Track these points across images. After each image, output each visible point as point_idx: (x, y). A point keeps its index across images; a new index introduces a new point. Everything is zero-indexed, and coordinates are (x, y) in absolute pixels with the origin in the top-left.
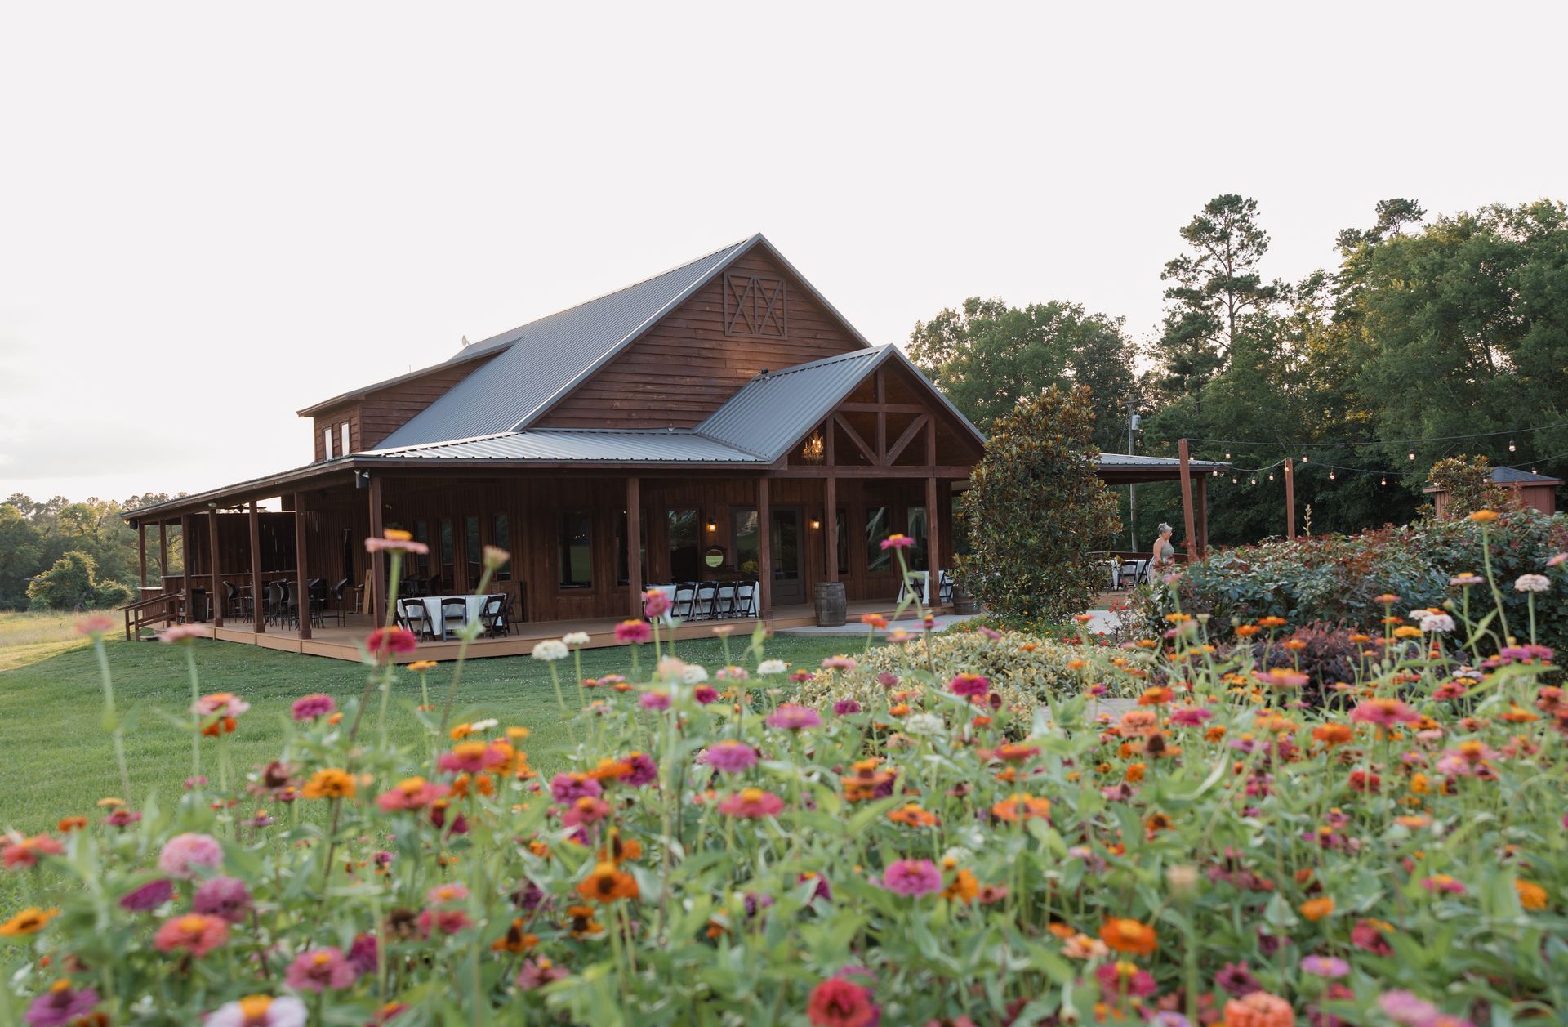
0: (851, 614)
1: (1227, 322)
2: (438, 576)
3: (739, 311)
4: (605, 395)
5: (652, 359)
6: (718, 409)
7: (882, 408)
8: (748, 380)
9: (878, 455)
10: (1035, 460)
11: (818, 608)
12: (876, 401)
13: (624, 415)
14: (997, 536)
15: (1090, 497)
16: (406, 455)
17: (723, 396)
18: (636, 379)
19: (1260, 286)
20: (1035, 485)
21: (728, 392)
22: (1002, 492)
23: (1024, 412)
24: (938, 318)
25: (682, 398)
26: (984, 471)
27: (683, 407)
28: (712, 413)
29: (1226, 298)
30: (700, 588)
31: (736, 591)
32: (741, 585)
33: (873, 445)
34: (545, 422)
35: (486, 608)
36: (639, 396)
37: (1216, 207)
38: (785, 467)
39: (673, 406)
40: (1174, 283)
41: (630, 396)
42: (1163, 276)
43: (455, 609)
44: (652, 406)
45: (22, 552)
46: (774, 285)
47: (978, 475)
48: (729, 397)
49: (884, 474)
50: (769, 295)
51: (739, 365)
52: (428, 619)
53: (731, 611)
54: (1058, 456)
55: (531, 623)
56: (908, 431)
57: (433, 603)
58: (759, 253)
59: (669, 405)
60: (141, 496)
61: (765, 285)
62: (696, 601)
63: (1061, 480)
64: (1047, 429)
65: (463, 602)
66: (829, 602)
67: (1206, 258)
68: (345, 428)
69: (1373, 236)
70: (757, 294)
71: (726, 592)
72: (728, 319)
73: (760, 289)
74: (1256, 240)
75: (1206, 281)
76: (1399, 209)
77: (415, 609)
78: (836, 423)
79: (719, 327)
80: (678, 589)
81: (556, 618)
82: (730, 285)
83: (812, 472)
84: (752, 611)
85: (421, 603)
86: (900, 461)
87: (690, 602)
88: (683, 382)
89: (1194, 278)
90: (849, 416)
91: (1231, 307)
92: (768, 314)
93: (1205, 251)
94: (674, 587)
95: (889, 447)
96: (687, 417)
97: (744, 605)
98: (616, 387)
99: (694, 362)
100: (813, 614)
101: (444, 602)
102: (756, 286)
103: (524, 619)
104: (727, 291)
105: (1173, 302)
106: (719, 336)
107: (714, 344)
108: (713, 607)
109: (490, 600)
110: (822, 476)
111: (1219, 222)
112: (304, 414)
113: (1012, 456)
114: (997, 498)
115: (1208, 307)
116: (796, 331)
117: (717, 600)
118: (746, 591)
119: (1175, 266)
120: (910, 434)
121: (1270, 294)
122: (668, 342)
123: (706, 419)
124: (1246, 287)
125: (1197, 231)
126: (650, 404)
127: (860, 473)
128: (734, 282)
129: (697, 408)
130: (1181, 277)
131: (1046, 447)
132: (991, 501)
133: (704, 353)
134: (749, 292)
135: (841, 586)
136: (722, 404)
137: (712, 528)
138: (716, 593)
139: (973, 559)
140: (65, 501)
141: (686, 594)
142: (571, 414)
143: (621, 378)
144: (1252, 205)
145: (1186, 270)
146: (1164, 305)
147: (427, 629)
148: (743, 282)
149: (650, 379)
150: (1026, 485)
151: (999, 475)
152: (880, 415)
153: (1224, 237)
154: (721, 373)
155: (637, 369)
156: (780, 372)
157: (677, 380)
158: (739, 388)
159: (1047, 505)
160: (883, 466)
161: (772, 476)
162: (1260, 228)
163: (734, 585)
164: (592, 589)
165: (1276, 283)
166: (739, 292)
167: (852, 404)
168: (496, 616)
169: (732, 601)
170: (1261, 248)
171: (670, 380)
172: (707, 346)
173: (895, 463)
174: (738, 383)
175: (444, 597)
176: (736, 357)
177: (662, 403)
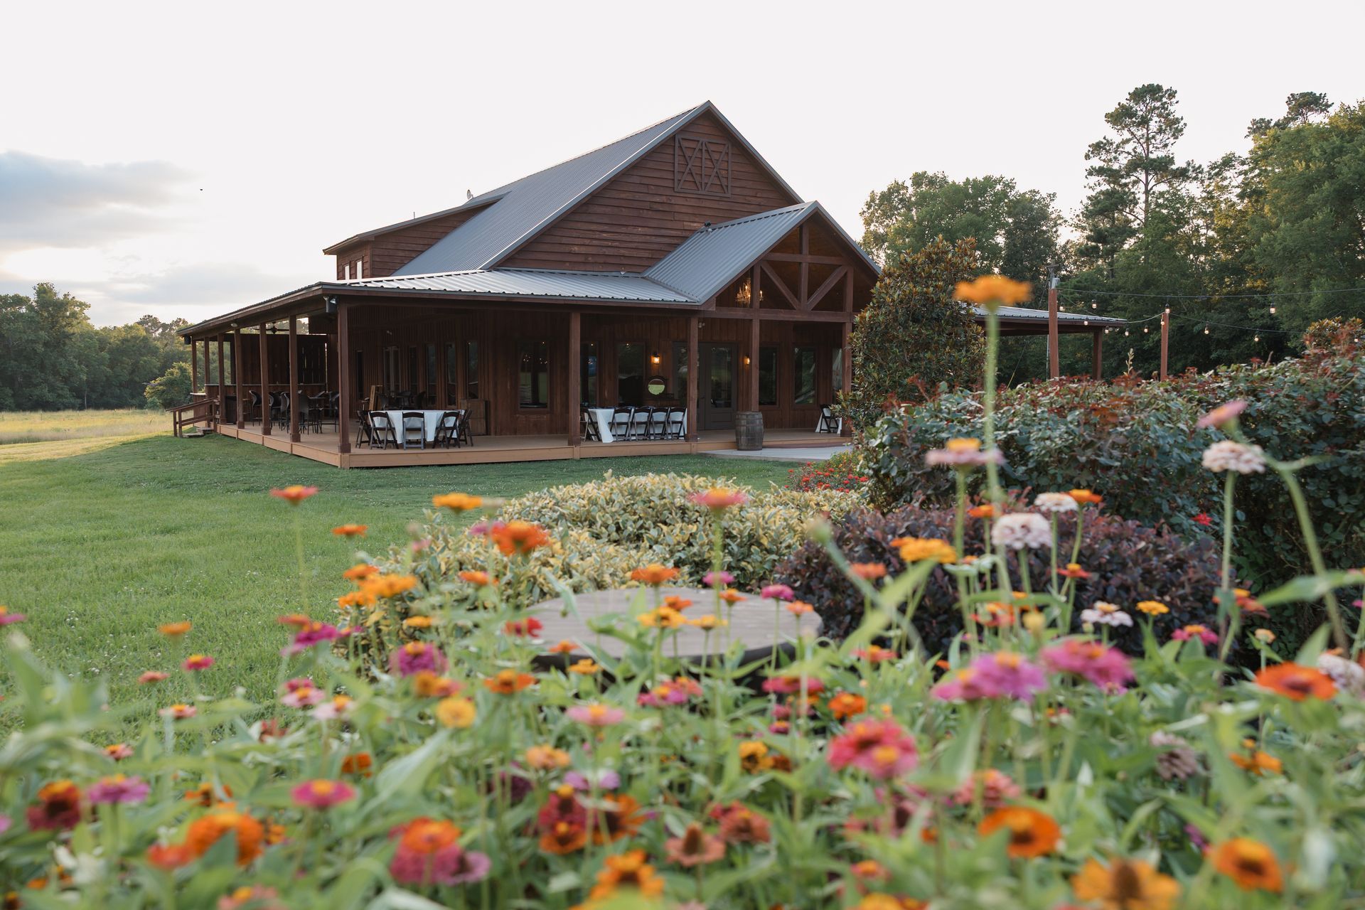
0: (767, 440)
1: (1142, 197)
2: (424, 393)
3: (687, 171)
4: (564, 240)
5: (608, 210)
6: (665, 256)
7: (806, 259)
8: (692, 231)
9: (799, 300)
10: (915, 305)
11: (738, 434)
12: (801, 253)
13: (581, 259)
14: (876, 375)
15: (968, 342)
16: (369, 285)
17: (670, 245)
18: (594, 227)
19: (1174, 167)
20: (914, 328)
21: (675, 241)
22: (885, 333)
23: (909, 260)
24: (889, 189)
25: (633, 245)
26: (867, 314)
27: (635, 253)
28: (660, 259)
29: (1143, 177)
30: (635, 412)
31: (668, 416)
32: (672, 411)
33: (796, 292)
34: (509, 263)
35: (442, 422)
36: (595, 242)
37: (1138, 95)
38: (713, 308)
39: (626, 253)
40: (1096, 162)
41: (587, 242)
42: (1087, 157)
43: (415, 422)
44: (607, 251)
45: (145, 362)
46: (720, 148)
47: (861, 318)
48: (676, 246)
49: (805, 318)
50: (715, 156)
51: (686, 218)
52: (392, 430)
53: (664, 434)
54: (937, 302)
55: (493, 436)
56: (828, 281)
57: (396, 416)
58: (708, 118)
59: (622, 251)
61: (712, 148)
62: (632, 423)
63: (940, 326)
64: (929, 276)
65: (422, 416)
66: (748, 429)
67: (1128, 141)
68: (359, 264)
69: (1282, 125)
70: (705, 155)
71: (660, 416)
72: (677, 176)
73: (707, 151)
74: (1173, 126)
75: (1125, 162)
76: (1307, 102)
77: (382, 421)
78: (762, 271)
79: (669, 184)
80: (616, 412)
81: (515, 433)
82: (680, 147)
83: (738, 314)
84: (682, 434)
85: (386, 415)
87: (626, 424)
88: (635, 231)
89: (1115, 158)
90: (777, 266)
91: (1147, 184)
92: (714, 174)
93: (1127, 135)
94: (613, 410)
95: (810, 295)
96: (637, 262)
97: (675, 429)
98: (574, 234)
99: (645, 213)
100: (734, 439)
101: (405, 416)
102: (704, 148)
103: (488, 433)
104: (677, 151)
105: (1094, 179)
106: (669, 192)
107: (664, 199)
108: (647, 430)
109: (446, 415)
110: (748, 317)
111: (1140, 109)
112: (328, 252)
113: (893, 301)
114: (879, 340)
115: (1126, 185)
116: (738, 190)
117: (651, 423)
118: (678, 416)
119: (1098, 148)
120: (831, 282)
121: (1182, 174)
122: (623, 196)
123: (654, 265)
124: (1162, 167)
125: (1120, 117)
126: (604, 250)
127: (783, 315)
128: (685, 144)
129: (647, 255)
130: (1103, 158)
131: (926, 293)
132: (873, 343)
133: (656, 207)
134: (697, 154)
135: (759, 416)
136: (670, 252)
137: (656, 360)
138: (650, 417)
139: (854, 395)
140: (184, 322)
141: (623, 417)
142: (533, 256)
143: (579, 225)
144: (1172, 94)
145: (1108, 152)
146: (1086, 182)
147: (390, 438)
148: (693, 145)
149: (606, 228)
150: (906, 328)
151: (881, 318)
152: (804, 265)
153: (1144, 122)
154: (670, 225)
155: (594, 218)
156: (719, 225)
157: (630, 230)
158: (685, 239)
159: (926, 346)
160: (804, 311)
161: (702, 316)
162: (1177, 115)
163: (666, 411)
164: (548, 409)
165: (1189, 164)
166: (688, 153)
167: (778, 254)
168: (452, 429)
169: (666, 424)
170: (1177, 133)
171: (623, 230)
172: (658, 200)
173: (814, 309)
174: (684, 234)
175: (405, 412)
176: (684, 210)
177: (616, 250)
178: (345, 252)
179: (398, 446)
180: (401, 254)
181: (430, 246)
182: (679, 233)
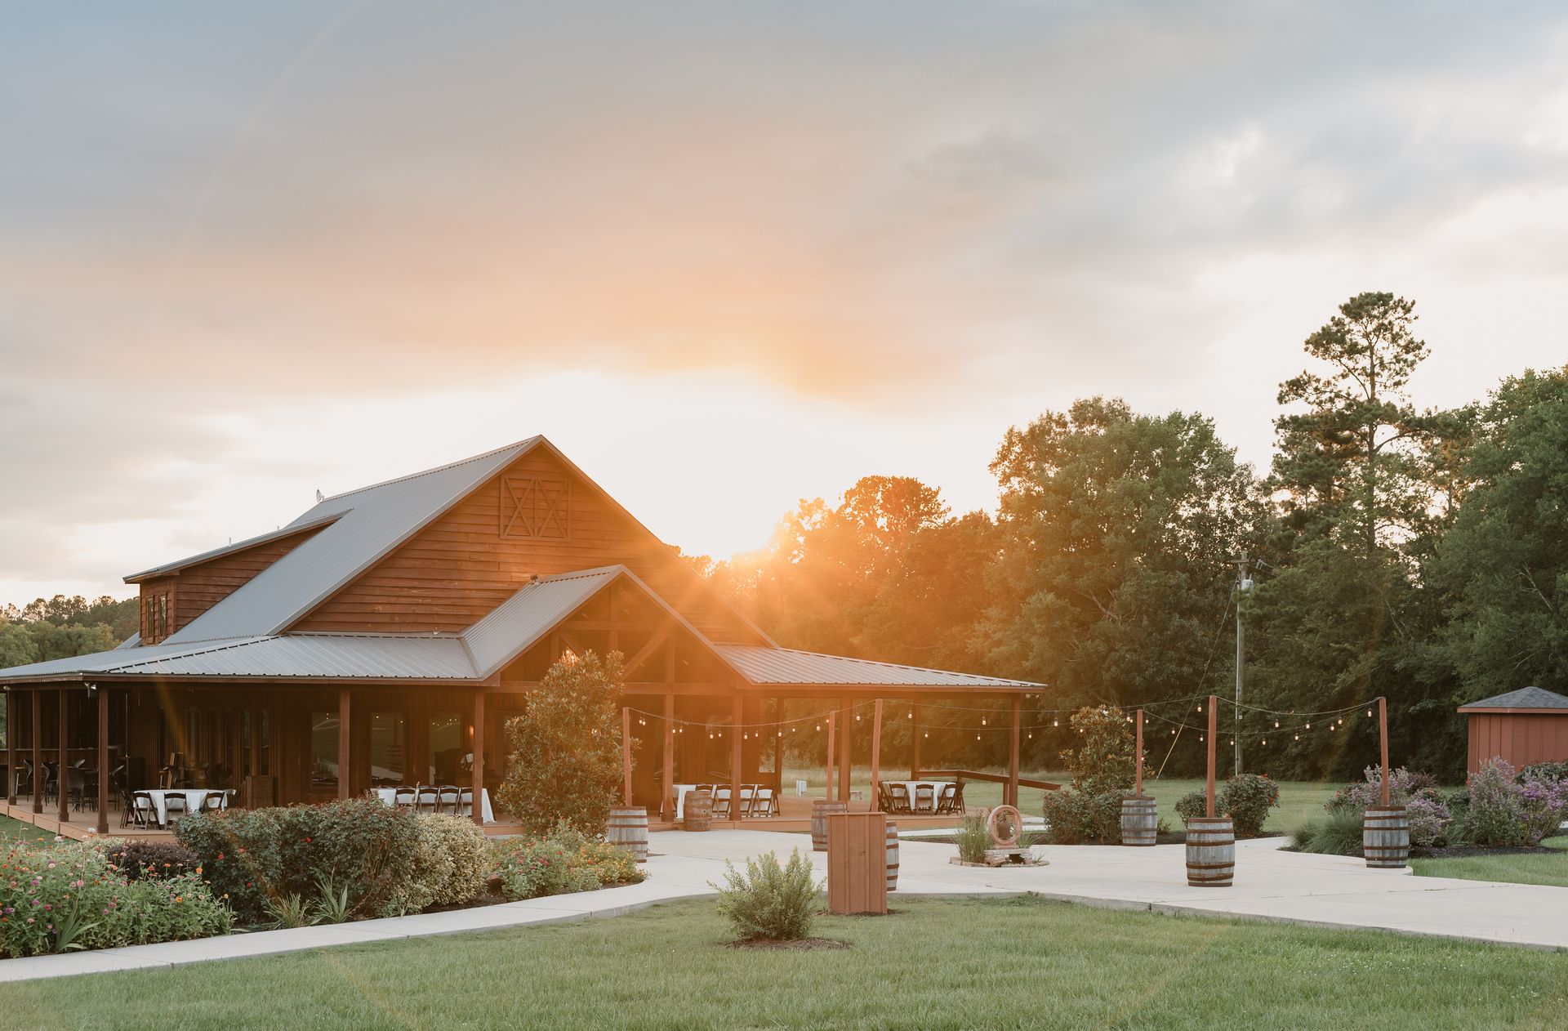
3: (516, 514)
4: (367, 599)
5: (419, 563)
6: (488, 613)
7: (615, 627)
8: (522, 583)
12: (611, 619)
13: (386, 619)
17: (494, 599)
18: (402, 583)
19: (1411, 415)
21: (501, 595)
25: (449, 602)
28: (482, 616)
29: (1366, 429)
31: (458, 797)
32: (462, 792)
34: (300, 626)
35: (207, 802)
36: (402, 600)
37: (1357, 308)
38: (498, 683)
39: (440, 610)
40: (1296, 409)
41: (393, 600)
42: (1278, 401)
43: (178, 803)
44: (418, 610)
48: (501, 600)
50: (551, 496)
51: (515, 569)
52: (154, 810)
56: (645, 649)
57: (158, 796)
58: (538, 453)
59: (435, 609)
61: (547, 486)
62: (416, 805)
65: (183, 796)
68: (164, 601)
70: (539, 496)
71: (450, 797)
72: (503, 522)
73: (541, 490)
77: (145, 801)
79: (494, 530)
80: (398, 792)
82: (507, 488)
88: (451, 585)
92: (551, 517)
94: (395, 790)
96: (454, 620)
98: (378, 592)
99: (464, 566)
102: (537, 488)
104: (504, 494)
107: (487, 547)
109: (209, 796)
111: (1357, 332)
112: (131, 580)
116: (582, 533)
119: (1296, 386)
120: (647, 651)
122: (436, 546)
123: (475, 623)
126: (414, 608)
128: (513, 484)
129: (465, 612)
134: (529, 495)
136: (494, 608)
137: (473, 731)
142: (329, 619)
143: (385, 582)
148: (522, 485)
149: (415, 583)
152: (613, 633)
154: (494, 577)
157: (445, 584)
158: (513, 592)
162: (1417, 337)
166: (517, 495)
167: (578, 622)
171: (437, 584)
172: (479, 549)
174: (513, 586)
175: (168, 792)
176: (511, 560)
177: (428, 608)
178: (149, 584)
179: (161, 827)
180: (212, 590)
181: (249, 579)
182: (505, 586)
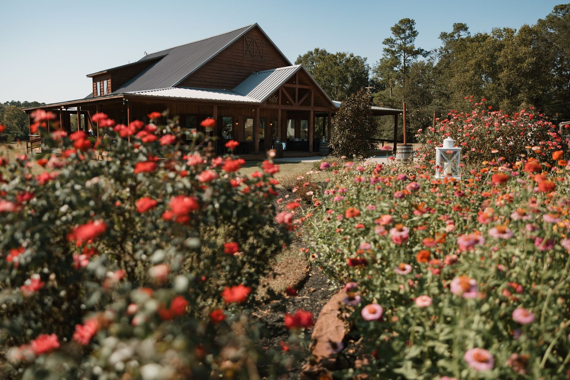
1: (403, 62)
4: (203, 76)
5: (219, 65)
6: (240, 83)
8: (250, 74)
9: (295, 102)
13: (209, 84)
16: (140, 94)
17: (242, 79)
18: (213, 71)
21: (244, 77)
25: (228, 79)
27: (228, 82)
28: (238, 84)
33: (294, 99)
34: (182, 85)
36: (214, 77)
38: (265, 105)
39: (225, 82)
40: (387, 47)
41: (211, 77)
44: (218, 81)
46: (260, 41)
48: (244, 79)
49: (296, 109)
50: (259, 45)
51: (248, 69)
56: (305, 95)
60: (10, 101)
61: (257, 41)
67: (397, 39)
68: (105, 82)
69: (452, 35)
70: (255, 44)
72: (245, 52)
73: (255, 42)
74: (414, 34)
75: (397, 48)
76: (460, 27)
78: (282, 91)
79: (241, 55)
82: (246, 41)
83: (274, 106)
86: (302, 105)
88: (228, 73)
89: (394, 46)
90: (286, 88)
91: (404, 57)
92: (258, 52)
95: (299, 100)
98: (207, 74)
99: (233, 66)
105: (385, 53)
106: (241, 58)
107: (240, 61)
110: (277, 108)
111: (403, 27)
112: (88, 76)
115: (397, 57)
116: (267, 58)
121: (417, 53)
122: (225, 59)
124: (410, 50)
127: (289, 108)
128: (247, 39)
129: (233, 83)
130: (389, 45)
133: (236, 64)
134: (252, 43)
136: (241, 81)
137: (237, 124)
142: (191, 82)
143: (209, 71)
144: (413, 22)
145: (391, 43)
148: (250, 40)
149: (217, 72)
153: (404, 32)
154: (242, 71)
155: (214, 68)
156: (261, 72)
158: (247, 77)
160: (297, 106)
161: (261, 107)
166: (249, 43)
167: (287, 84)
170: (415, 36)
171: (224, 73)
172: (237, 61)
173: (300, 105)
174: (247, 75)
176: (247, 65)
177: (222, 80)
178: (97, 78)
180: (124, 78)
181: (135, 75)
182: (245, 74)
